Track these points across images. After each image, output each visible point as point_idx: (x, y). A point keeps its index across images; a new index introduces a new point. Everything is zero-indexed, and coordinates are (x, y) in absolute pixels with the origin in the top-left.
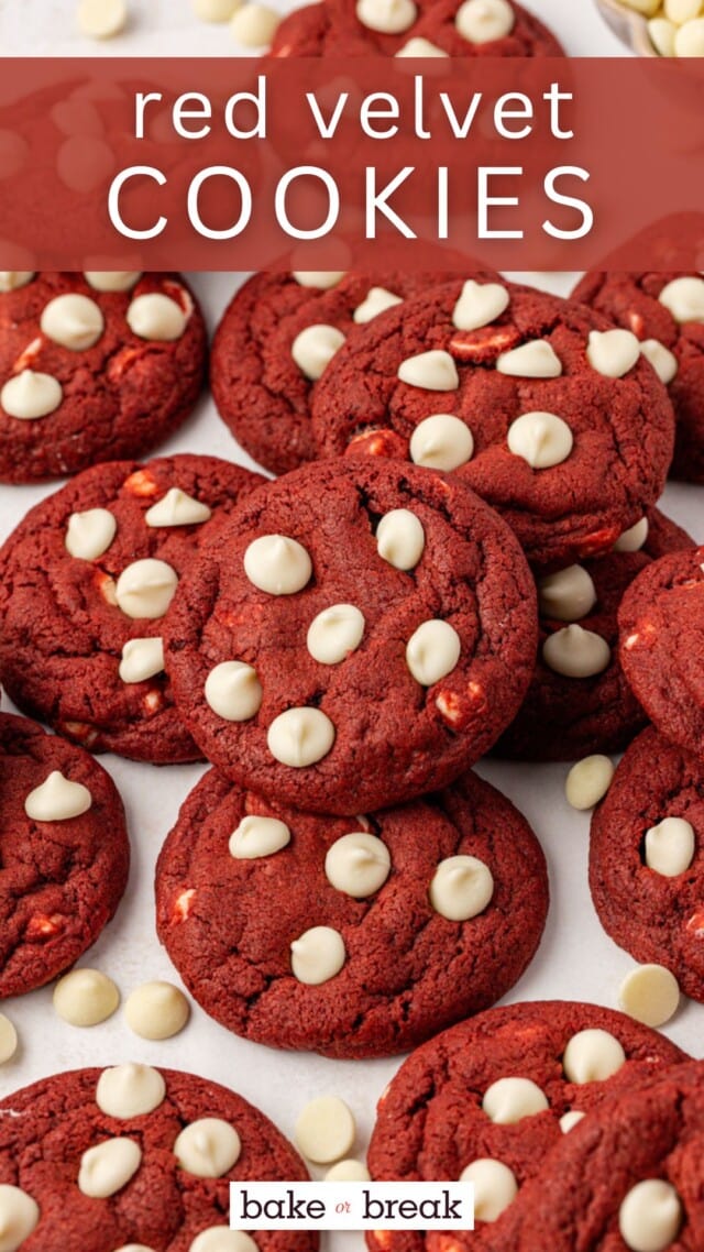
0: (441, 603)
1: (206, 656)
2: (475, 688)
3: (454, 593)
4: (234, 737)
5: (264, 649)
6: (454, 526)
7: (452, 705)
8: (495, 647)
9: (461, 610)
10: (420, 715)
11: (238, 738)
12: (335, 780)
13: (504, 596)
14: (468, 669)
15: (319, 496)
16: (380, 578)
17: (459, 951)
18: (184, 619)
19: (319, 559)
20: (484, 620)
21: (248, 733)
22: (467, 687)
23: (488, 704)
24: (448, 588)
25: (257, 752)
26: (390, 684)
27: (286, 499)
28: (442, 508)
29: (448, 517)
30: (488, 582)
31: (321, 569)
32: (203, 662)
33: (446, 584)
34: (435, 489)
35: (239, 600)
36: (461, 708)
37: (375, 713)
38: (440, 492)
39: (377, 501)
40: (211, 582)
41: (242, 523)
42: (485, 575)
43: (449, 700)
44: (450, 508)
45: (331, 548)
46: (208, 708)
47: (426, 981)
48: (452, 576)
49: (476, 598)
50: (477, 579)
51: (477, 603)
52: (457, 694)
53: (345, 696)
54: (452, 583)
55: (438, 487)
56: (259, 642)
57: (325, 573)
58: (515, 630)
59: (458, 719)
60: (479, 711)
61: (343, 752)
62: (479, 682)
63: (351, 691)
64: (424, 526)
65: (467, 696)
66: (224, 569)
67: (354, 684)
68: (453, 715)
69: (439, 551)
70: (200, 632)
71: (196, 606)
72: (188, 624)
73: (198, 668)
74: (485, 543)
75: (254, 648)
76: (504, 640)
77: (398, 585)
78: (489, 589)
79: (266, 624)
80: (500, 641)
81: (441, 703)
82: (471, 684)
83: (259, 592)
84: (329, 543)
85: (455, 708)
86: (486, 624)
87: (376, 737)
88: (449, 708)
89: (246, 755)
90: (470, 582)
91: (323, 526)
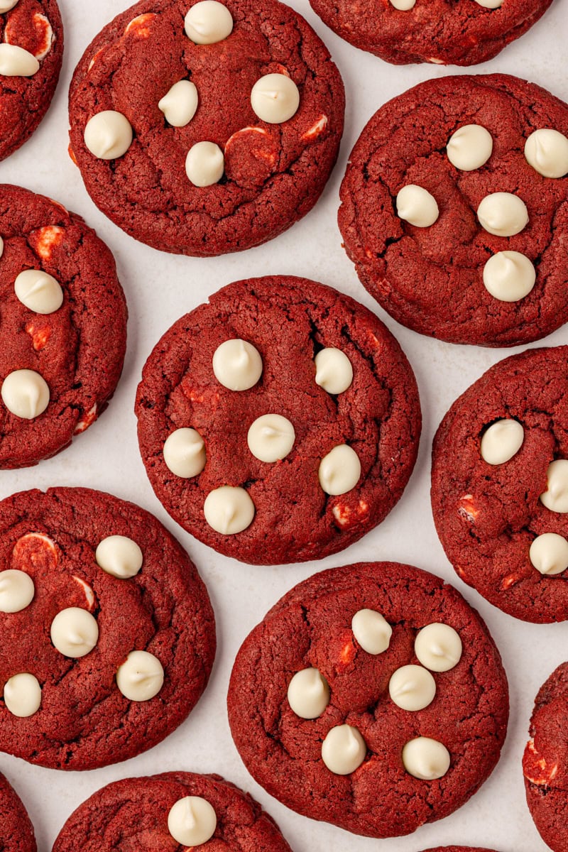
0: (353, 433)
1: (169, 417)
2: (364, 506)
3: (364, 430)
4: (178, 490)
5: (215, 432)
6: (375, 375)
7: (344, 515)
8: (385, 474)
9: (366, 442)
10: (321, 522)
11: (181, 491)
12: (247, 548)
13: (399, 438)
14: (362, 490)
15: (281, 323)
16: (312, 403)
17: (121, 725)
18: (158, 384)
19: (270, 370)
20: (381, 452)
21: (189, 490)
22: (359, 504)
23: (370, 517)
24: (361, 424)
25: (193, 509)
26: (304, 494)
27: (254, 314)
28: (370, 359)
29: (373, 366)
30: (390, 423)
31: (269, 377)
32: (166, 423)
33: (360, 421)
34: (368, 343)
35: (203, 384)
36: (350, 518)
37: (288, 513)
38: (371, 347)
39: (322, 335)
40: (184, 361)
41: (216, 317)
42: (389, 417)
43: (343, 511)
44: (376, 360)
45: (281, 367)
46: (162, 461)
47: (90, 740)
48: (366, 416)
49: (379, 433)
50: (383, 419)
51: (379, 438)
52: (350, 507)
53: (269, 493)
54: (365, 421)
55: (371, 342)
56: (212, 426)
57: (271, 381)
58: (401, 464)
59: (345, 524)
60: (362, 521)
61: (257, 532)
62: (367, 503)
63: (274, 491)
64: (355, 371)
65: (356, 511)
66: (195, 354)
67: (277, 487)
68: (343, 521)
69: (361, 394)
70: (168, 397)
71: (169, 376)
72: (160, 389)
73: (161, 428)
74: (395, 391)
75: (208, 429)
76: (392, 471)
77: (325, 410)
78: (390, 430)
79: (220, 412)
80: (389, 471)
81: (337, 511)
82: (361, 503)
83: (219, 384)
84: (280, 362)
85: (346, 517)
86: (382, 454)
87: (285, 529)
88: (342, 517)
89: (185, 507)
90: (378, 422)
91: (279, 348)
